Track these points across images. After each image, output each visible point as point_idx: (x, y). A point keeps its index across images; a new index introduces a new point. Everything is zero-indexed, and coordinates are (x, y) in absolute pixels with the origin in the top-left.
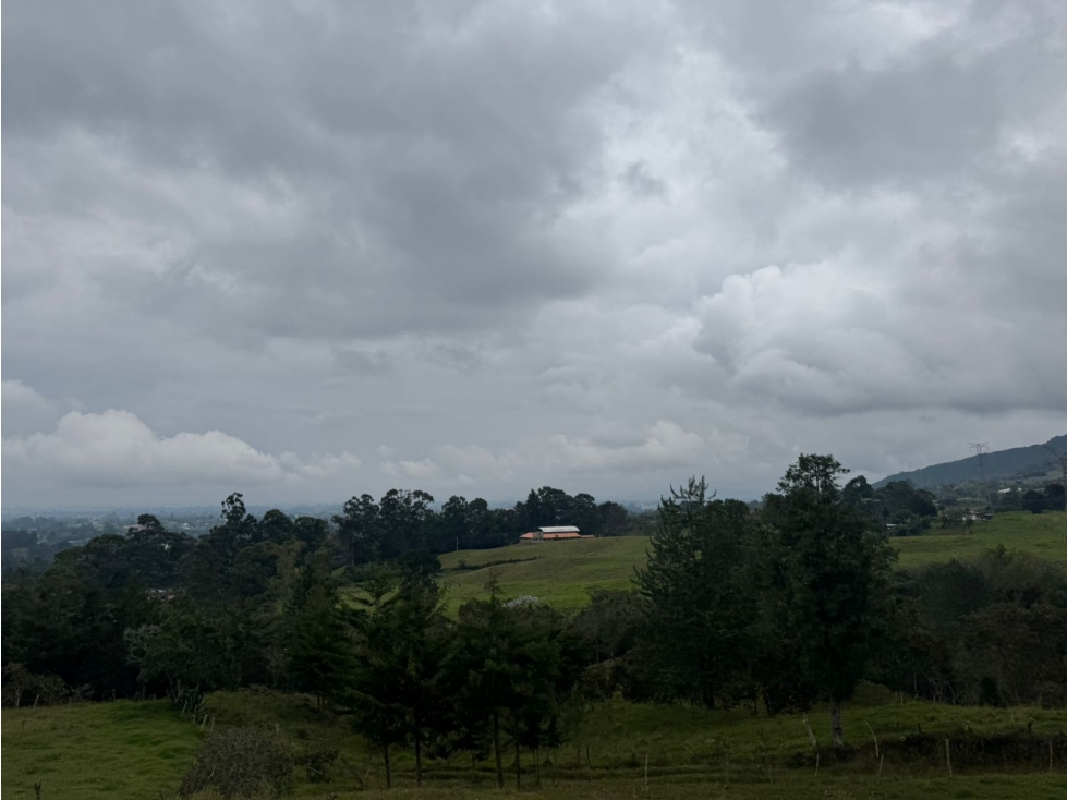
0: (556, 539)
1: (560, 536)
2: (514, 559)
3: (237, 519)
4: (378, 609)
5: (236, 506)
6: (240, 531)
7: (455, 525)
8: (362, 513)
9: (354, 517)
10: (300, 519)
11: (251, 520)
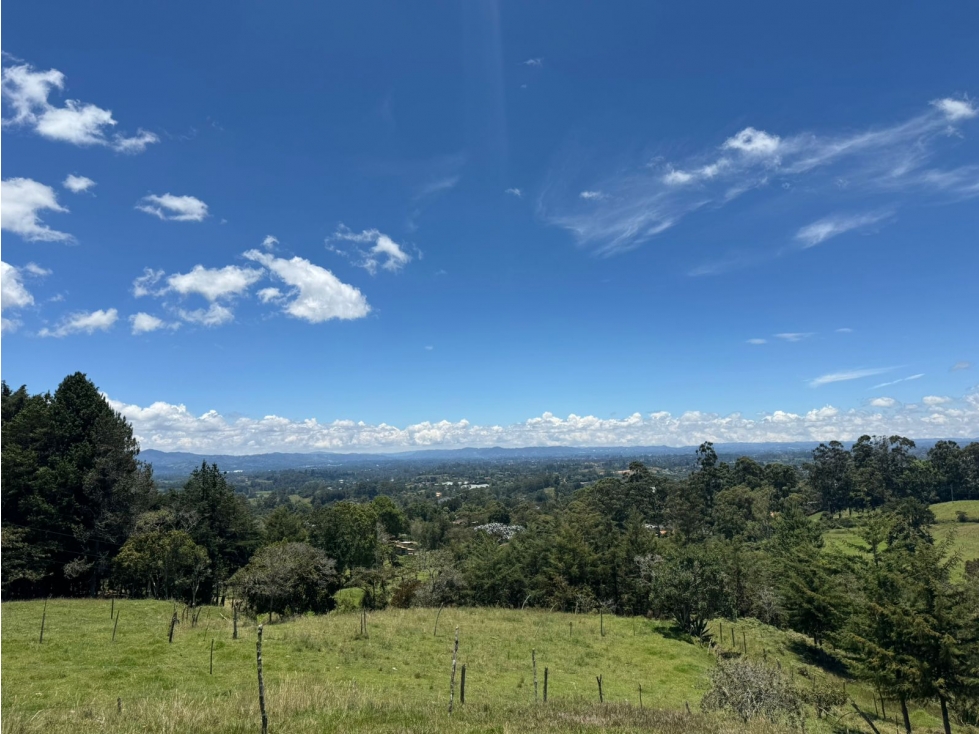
3: (710, 465)
4: (876, 556)
5: (708, 455)
6: (714, 476)
7: (947, 472)
8: (833, 460)
9: (824, 464)
10: (769, 466)
11: (724, 466)
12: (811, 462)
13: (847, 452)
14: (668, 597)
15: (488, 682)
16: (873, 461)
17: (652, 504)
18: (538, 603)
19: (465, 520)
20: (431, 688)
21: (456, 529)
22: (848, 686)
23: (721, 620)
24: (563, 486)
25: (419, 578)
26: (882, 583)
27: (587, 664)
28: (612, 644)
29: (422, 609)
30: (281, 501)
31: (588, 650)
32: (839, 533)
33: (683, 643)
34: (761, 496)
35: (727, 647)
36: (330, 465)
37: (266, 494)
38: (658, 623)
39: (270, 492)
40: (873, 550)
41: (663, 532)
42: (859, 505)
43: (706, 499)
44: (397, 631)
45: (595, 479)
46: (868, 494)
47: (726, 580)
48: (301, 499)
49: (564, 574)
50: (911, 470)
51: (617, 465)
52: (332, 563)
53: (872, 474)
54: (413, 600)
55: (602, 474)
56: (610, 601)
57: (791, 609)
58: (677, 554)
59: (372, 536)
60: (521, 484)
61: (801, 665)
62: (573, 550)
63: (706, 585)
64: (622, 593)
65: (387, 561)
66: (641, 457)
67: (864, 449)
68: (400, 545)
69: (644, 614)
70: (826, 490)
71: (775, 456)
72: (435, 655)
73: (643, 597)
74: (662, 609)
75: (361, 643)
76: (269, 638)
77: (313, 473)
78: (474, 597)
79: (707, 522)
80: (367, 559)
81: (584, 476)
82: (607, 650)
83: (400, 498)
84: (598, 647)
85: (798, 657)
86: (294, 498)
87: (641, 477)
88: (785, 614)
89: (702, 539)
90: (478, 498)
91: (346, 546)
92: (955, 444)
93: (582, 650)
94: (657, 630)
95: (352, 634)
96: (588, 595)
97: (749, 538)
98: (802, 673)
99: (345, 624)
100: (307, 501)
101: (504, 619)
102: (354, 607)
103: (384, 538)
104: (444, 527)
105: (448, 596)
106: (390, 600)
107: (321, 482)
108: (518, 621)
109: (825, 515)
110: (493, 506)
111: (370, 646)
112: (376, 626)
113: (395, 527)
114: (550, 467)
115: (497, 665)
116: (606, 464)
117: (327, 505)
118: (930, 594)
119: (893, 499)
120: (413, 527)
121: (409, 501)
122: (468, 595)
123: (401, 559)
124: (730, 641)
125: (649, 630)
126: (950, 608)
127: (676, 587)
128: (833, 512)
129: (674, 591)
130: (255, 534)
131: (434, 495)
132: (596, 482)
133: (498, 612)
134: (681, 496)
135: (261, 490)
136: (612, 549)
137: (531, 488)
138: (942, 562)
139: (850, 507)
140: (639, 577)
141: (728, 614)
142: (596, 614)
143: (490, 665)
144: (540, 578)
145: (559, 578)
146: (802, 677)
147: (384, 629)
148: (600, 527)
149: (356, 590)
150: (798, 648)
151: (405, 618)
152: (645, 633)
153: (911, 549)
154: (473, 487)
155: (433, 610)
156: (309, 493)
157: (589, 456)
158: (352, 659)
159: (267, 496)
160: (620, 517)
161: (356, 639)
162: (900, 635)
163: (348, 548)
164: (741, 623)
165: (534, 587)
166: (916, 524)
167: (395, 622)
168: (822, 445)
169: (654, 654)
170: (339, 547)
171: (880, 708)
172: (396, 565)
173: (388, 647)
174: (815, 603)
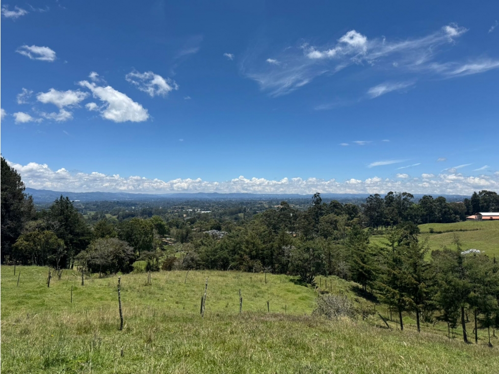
0: (491, 219)
1: (494, 218)
2: (463, 229)
3: (319, 203)
4: (393, 248)
5: (317, 198)
6: (320, 209)
7: (426, 210)
8: (376, 203)
9: (371, 204)
10: (346, 205)
11: (325, 204)
12: (365, 203)
13: (382, 199)
14: (297, 266)
15: (212, 305)
16: (394, 204)
17: (290, 222)
18: (235, 268)
19: (199, 228)
20: (184, 308)
21: (194, 233)
22: (376, 306)
23: (320, 276)
24: (248, 213)
25: (176, 256)
26: (395, 260)
27: (258, 296)
28: (270, 287)
29: (178, 271)
30: (101, 217)
31: (259, 290)
32: (376, 237)
33: (304, 287)
34: (342, 219)
35: (323, 288)
36: (127, 199)
37: (93, 213)
38: (291, 277)
39: (95, 212)
40: (392, 245)
41: (294, 235)
42: (387, 224)
43: (315, 220)
44: (166, 282)
45: (263, 209)
46: (391, 220)
47: (324, 258)
48: (112, 216)
49: (248, 254)
50: (411, 208)
51: (274, 203)
52: (132, 248)
53: (393, 210)
54: (173, 267)
55: (267, 207)
56: (270, 267)
57: (353, 272)
58: (302, 245)
59: (151, 236)
60: (227, 211)
61: (356, 297)
62: (253, 243)
63: (315, 260)
64: (275, 263)
65: (158, 248)
66: (286, 199)
67: (390, 198)
68: (164, 240)
69: (285, 273)
70: (371, 217)
71: (349, 200)
72: (185, 293)
73: (285, 265)
74: (293, 271)
75: (148, 287)
76: (101, 285)
77: (118, 203)
78: (203, 265)
79: (315, 231)
80: (148, 247)
81: (258, 208)
82: (268, 290)
83: (165, 217)
84: (263, 288)
85: (355, 293)
86: (108, 216)
87: (286, 209)
88: (349, 274)
89: (312, 239)
90: (205, 218)
91: (137, 240)
92: (431, 197)
93: (256, 290)
94: (291, 280)
95: (144, 283)
96: (260, 265)
97: (335, 239)
98: (356, 300)
99: (139, 278)
100: (115, 217)
101: (219, 276)
102: (142, 270)
103: (157, 236)
104: (188, 232)
105: (191, 265)
106: (160, 267)
107: (122, 208)
108: (226, 276)
109: (370, 228)
110: (213, 222)
111: (152, 289)
112: (155, 279)
113: (162, 231)
114: (242, 203)
115: (216, 297)
116: (269, 202)
117: (126, 220)
118: (415, 265)
119: (402, 222)
120: (172, 231)
121: (169, 218)
122: (201, 264)
123: (165, 247)
124: (324, 286)
125: (287, 281)
126: (424, 271)
127: (301, 260)
128: (374, 227)
129: (300, 263)
130: (89, 233)
131: (182, 216)
132: (265, 211)
133: (216, 272)
134: (304, 218)
135: (90, 210)
136: (272, 243)
137: (232, 213)
138: (422, 251)
139: (382, 225)
140: (284, 256)
141: (324, 274)
142: (262, 273)
143: (213, 297)
144: (237, 256)
145: (246, 256)
146: (356, 302)
147: (160, 281)
148: (266, 232)
149: (142, 262)
150: (355, 290)
151: (170, 275)
152: (286, 282)
153: (408, 244)
154: (203, 212)
155: (184, 271)
156: (116, 213)
157: (261, 198)
158: (144, 295)
159: (93, 214)
160: (276, 228)
161: (146, 285)
162: (401, 283)
163: (138, 242)
164: (330, 277)
165: (233, 260)
166: (411, 233)
167: (165, 277)
168: (371, 196)
169: (289, 291)
170: (133, 241)
171: (389, 316)
172: (163, 250)
173: (162, 289)
174: (365, 269)
